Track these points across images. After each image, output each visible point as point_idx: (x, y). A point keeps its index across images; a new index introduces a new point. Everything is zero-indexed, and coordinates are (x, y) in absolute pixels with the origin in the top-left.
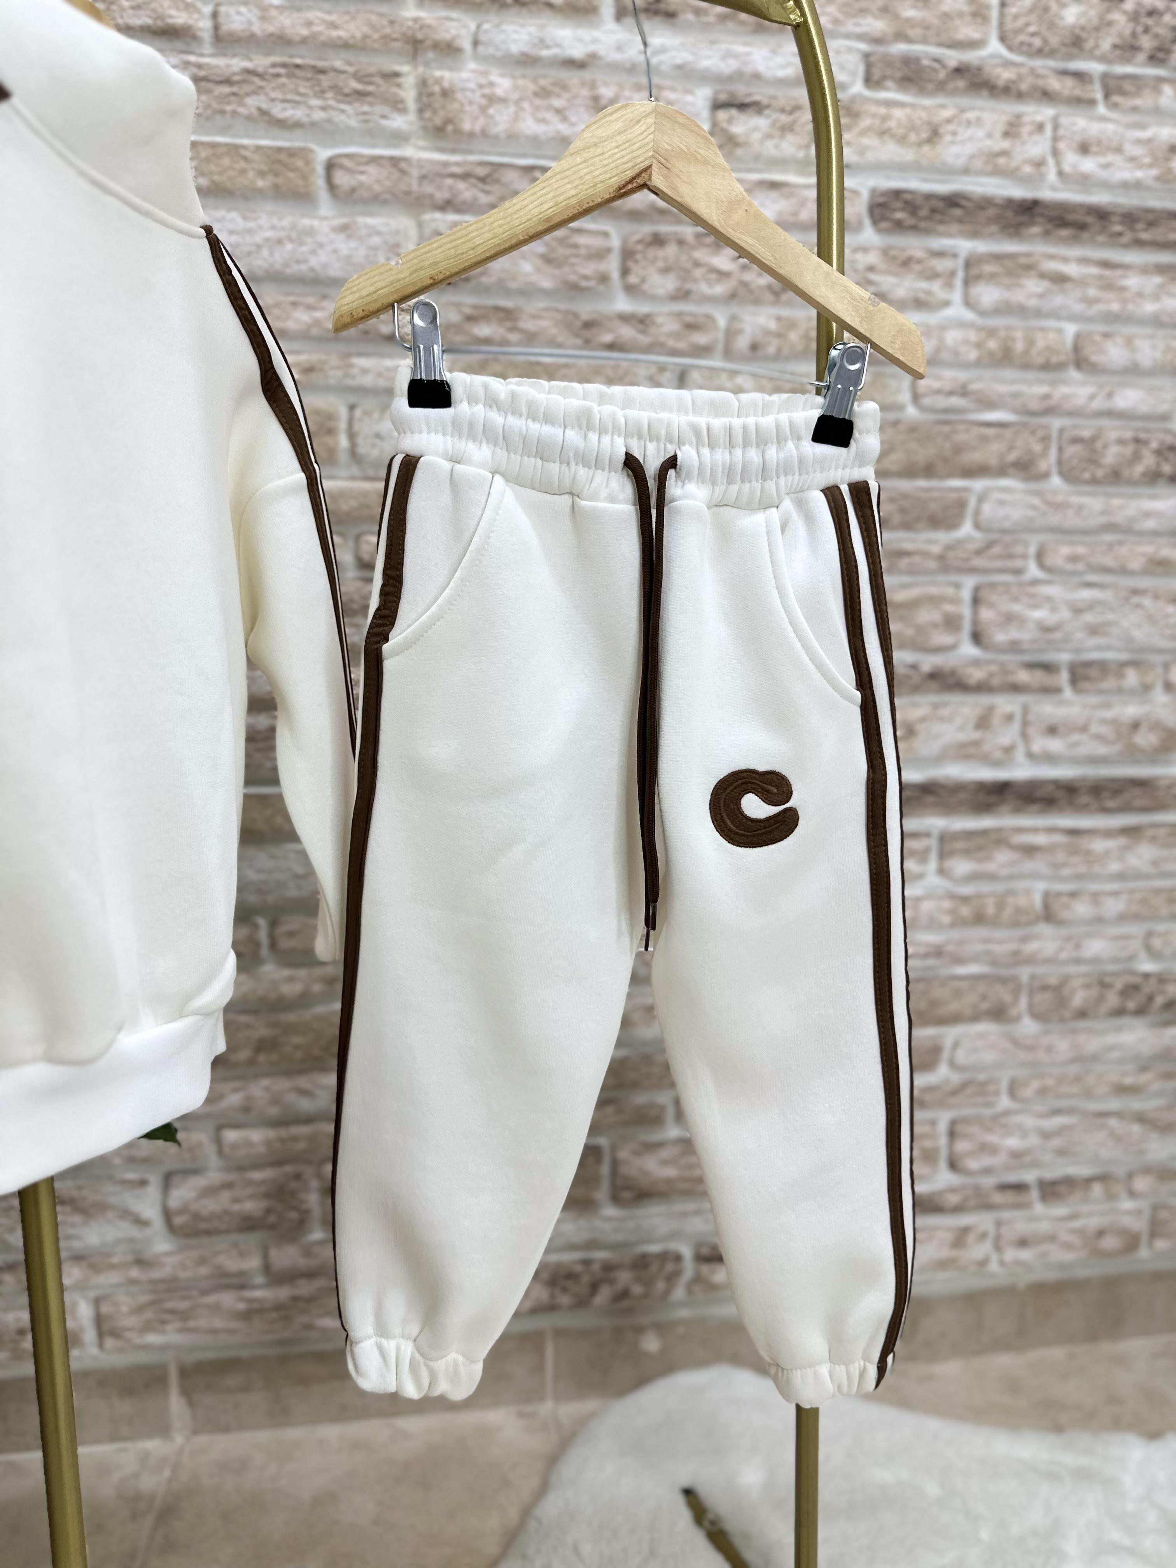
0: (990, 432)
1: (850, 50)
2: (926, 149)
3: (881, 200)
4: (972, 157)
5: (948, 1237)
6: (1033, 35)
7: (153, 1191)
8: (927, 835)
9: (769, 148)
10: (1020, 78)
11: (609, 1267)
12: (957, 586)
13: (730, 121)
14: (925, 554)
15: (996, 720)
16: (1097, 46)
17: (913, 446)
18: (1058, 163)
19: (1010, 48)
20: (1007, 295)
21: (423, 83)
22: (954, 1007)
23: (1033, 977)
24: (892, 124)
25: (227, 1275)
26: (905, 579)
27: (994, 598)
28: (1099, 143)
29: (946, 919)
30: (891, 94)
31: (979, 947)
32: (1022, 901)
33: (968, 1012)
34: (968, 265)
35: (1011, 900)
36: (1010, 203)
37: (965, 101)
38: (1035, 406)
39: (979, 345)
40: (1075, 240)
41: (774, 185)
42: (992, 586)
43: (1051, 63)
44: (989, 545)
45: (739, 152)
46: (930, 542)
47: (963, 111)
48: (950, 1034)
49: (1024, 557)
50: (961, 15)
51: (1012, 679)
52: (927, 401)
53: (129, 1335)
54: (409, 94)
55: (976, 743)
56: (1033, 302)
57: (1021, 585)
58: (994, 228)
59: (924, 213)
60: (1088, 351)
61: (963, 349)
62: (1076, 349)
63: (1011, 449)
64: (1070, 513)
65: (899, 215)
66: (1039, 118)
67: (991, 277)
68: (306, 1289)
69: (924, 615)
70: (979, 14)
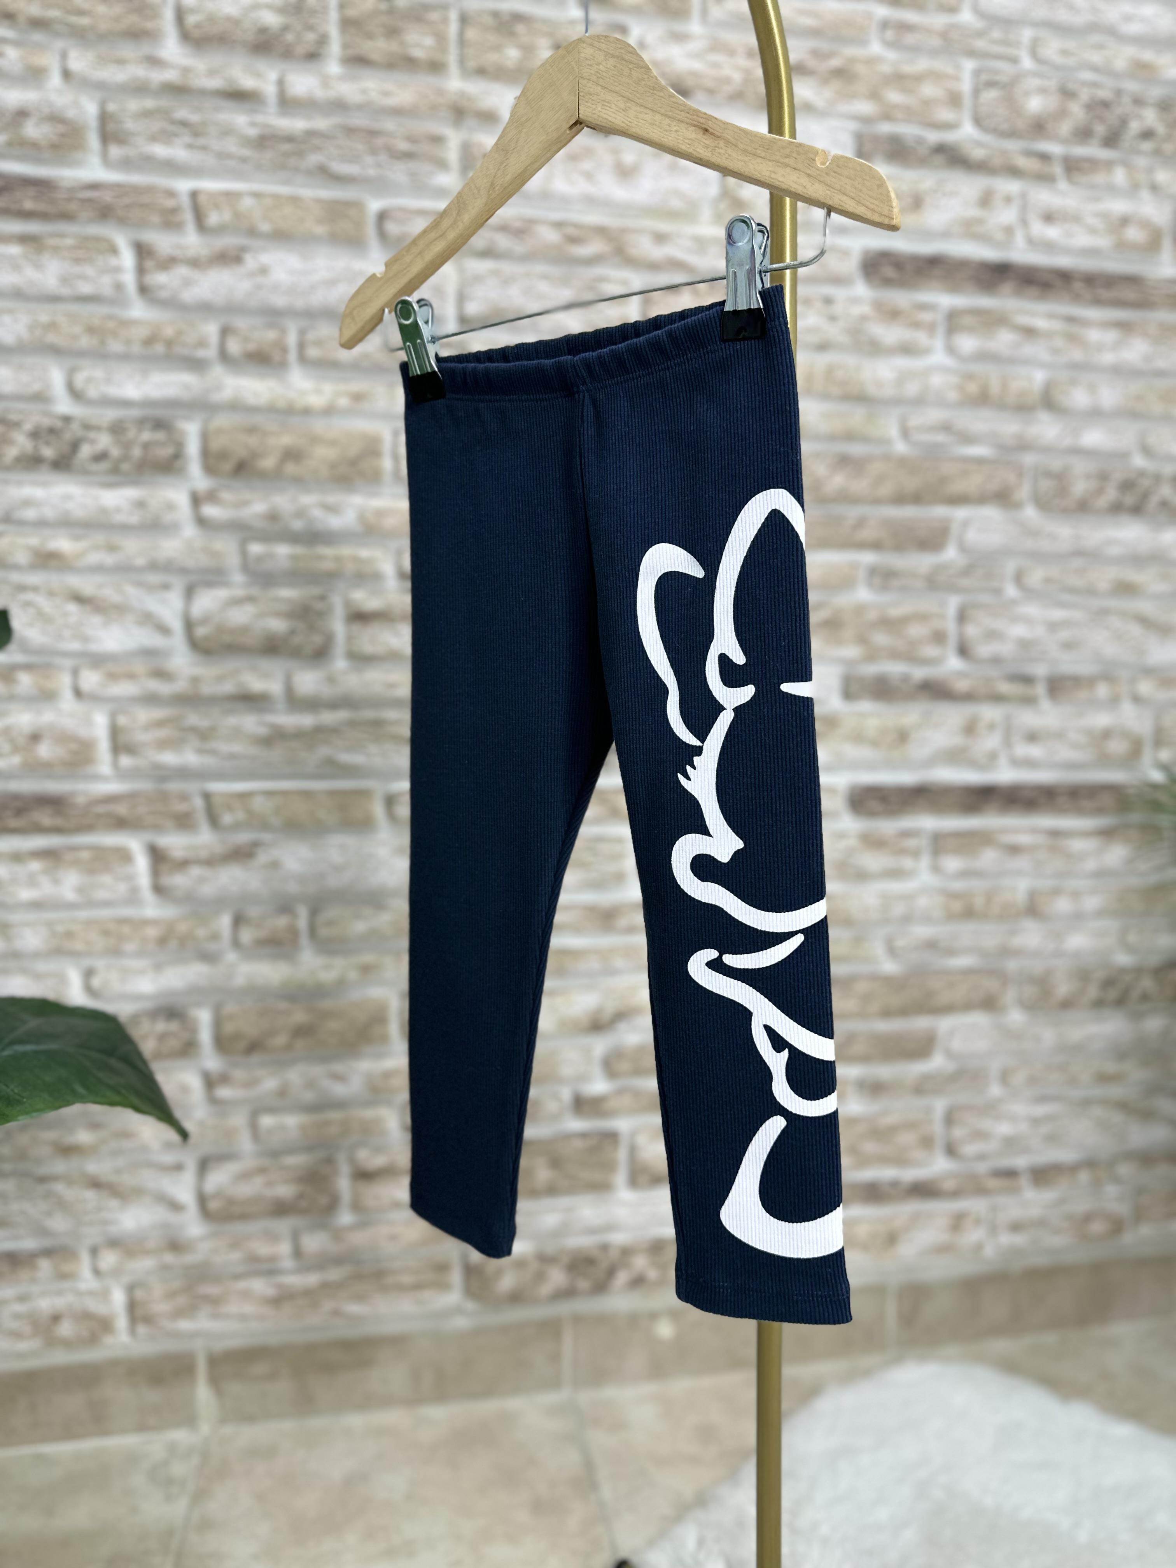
0: (971, 465)
1: (842, 128)
2: (910, 216)
3: (872, 259)
4: (951, 223)
5: (946, 1221)
6: (1002, 119)
7: (189, 1176)
8: (922, 834)
10: (992, 156)
11: (626, 1252)
12: (944, 604)
13: (738, 189)
14: (913, 574)
15: (981, 728)
16: (1057, 130)
17: (903, 477)
18: (1026, 230)
19: (983, 130)
20: (983, 344)
22: (948, 996)
23: (1020, 970)
25: (258, 1260)
26: (898, 597)
27: (978, 616)
28: (1061, 213)
29: (939, 914)
31: (970, 941)
32: (1007, 898)
33: (959, 1002)
34: (949, 317)
35: (998, 897)
36: (984, 264)
37: (943, 175)
38: (1010, 443)
39: (959, 388)
40: (1043, 297)
42: (977, 604)
43: (1019, 144)
44: (973, 567)
46: (918, 563)
47: (942, 182)
48: (944, 1024)
49: (1003, 578)
50: (939, 101)
51: (995, 689)
52: (914, 437)
53: (161, 1321)
55: (964, 749)
56: (1005, 351)
57: (1001, 603)
58: (971, 285)
59: (909, 270)
60: (1057, 395)
61: (946, 391)
62: (1046, 392)
63: (990, 481)
64: (1045, 539)
65: (888, 272)
66: (1008, 191)
67: (971, 330)
68: (334, 1274)
69: (916, 631)
70: (955, 100)
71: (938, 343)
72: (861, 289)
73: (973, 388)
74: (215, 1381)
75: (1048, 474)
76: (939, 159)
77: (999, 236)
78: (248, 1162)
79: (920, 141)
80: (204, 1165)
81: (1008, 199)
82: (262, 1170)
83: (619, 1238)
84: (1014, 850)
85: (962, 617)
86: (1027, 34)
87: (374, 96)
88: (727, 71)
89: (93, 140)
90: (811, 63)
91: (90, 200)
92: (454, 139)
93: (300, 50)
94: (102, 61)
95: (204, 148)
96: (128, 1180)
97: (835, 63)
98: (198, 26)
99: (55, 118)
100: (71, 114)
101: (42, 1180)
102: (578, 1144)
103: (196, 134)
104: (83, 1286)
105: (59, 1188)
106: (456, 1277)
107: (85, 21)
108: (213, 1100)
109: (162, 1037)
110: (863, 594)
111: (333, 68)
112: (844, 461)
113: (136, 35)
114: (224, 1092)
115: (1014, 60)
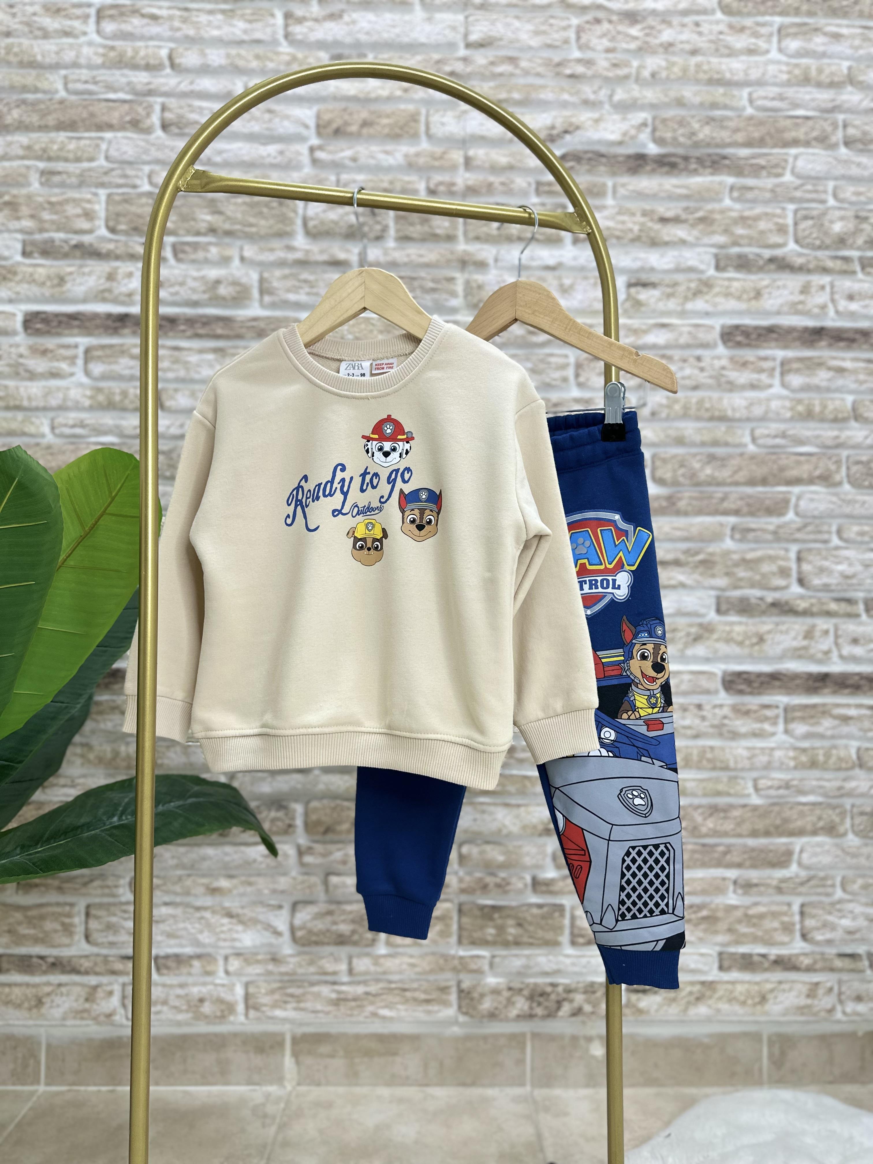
0: (802, 458)
1: (706, 253)
2: (753, 303)
3: (728, 331)
4: (782, 305)
5: (805, 989)
6: (815, 239)
7: (285, 913)
8: (777, 707)
9: (661, 306)
10: (809, 262)
11: (569, 991)
12: (787, 550)
13: (638, 293)
14: (763, 530)
15: (817, 634)
16: (854, 242)
17: (754, 467)
18: (835, 306)
19: (802, 246)
20: (807, 380)
21: (467, 283)
22: (799, 823)
23: (853, 806)
24: (733, 290)
25: (326, 973)
26: (753, 546)
27: (811, 558)
28: (860, 294)
29: (792, 764)
30: (731, 274)
31: (814, 783)
32: (842, 753)
33: (809, 827)
34: (782, 364)
35: (834, 752)
36: (806, 329)
37: (776, 276)
38: (829, 443)
39: (792, 409)
40: (849, 348)
41: (663, 326)
42: (810, 550)
43: (827, 253)
44: (805, 526)
45: (643, 309)
46: (767, 523)
47: (774, 281)
48: (798, 843)
49: (829, 532)
50: (771, 231)
51: (825, 608)
52: (761, 441)
53: (264, 1009)
54: (460, 288)
55: (805, 648)
56: (824, 384)
57: (827, 549)
58: (797, 343)
59: (754, 336)
60: (861, 410)
61: (782, 411)
62: (854, 409)
63: (816, 468)
64: (857, 506)
65: (739, 338)
66: (822, 282)
67: (797, 371)
68: (373, 988)
69: (766, 568)
70: (782, 230)
71: (777, 381)
72: (721, 350)
73: (800, 408)
74: (295, 1054)
75: (858, 463)
76: (772, 267)
77: (816, 311)
78: (322, 907)
79: (758, 255)
80: (295, 907)
81: (823, 288)
82: (330, 913)
83: (563, 980)
84: (846, 719)
85: (799, 559)
86: (831, 185)
87: (414, 257)
88: (630, 225)
89: (255, 293)
90: (684, 216)
91: (253, 327)
92: (460, 278)
93: (372, 235)
94: (262, 250)
95: (317, 294)
96: (248, 913)
97: (700, 214)
98: (315, 227)
99: (235, 283)
100: (244, 280)
101: (198, 909)
102: (535, 911)
103: (312, 287)
104: (218, 981)
105: (207, 915)
106: (453, 997)
107: (254, 230)
108: (302, 864)
109: (273, 821)
110: (729, 544)
111: (391, 243)
112: (712, 458)
113: (281, 235)
114: (308, 859)
115: (823, 202)
